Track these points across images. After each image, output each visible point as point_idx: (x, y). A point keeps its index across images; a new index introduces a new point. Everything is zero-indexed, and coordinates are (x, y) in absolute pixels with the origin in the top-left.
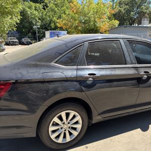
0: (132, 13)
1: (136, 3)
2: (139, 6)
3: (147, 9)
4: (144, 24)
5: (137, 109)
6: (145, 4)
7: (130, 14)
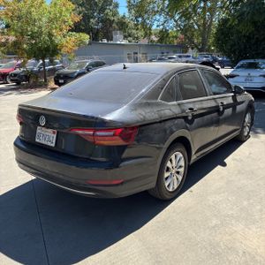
0: (92, 20)
1: (96, 4)
2: (102, 10)
3: (114, 15)
4: (117, 40)
5: (218, 143)
6: (111, 7)
7: (89, 21)
